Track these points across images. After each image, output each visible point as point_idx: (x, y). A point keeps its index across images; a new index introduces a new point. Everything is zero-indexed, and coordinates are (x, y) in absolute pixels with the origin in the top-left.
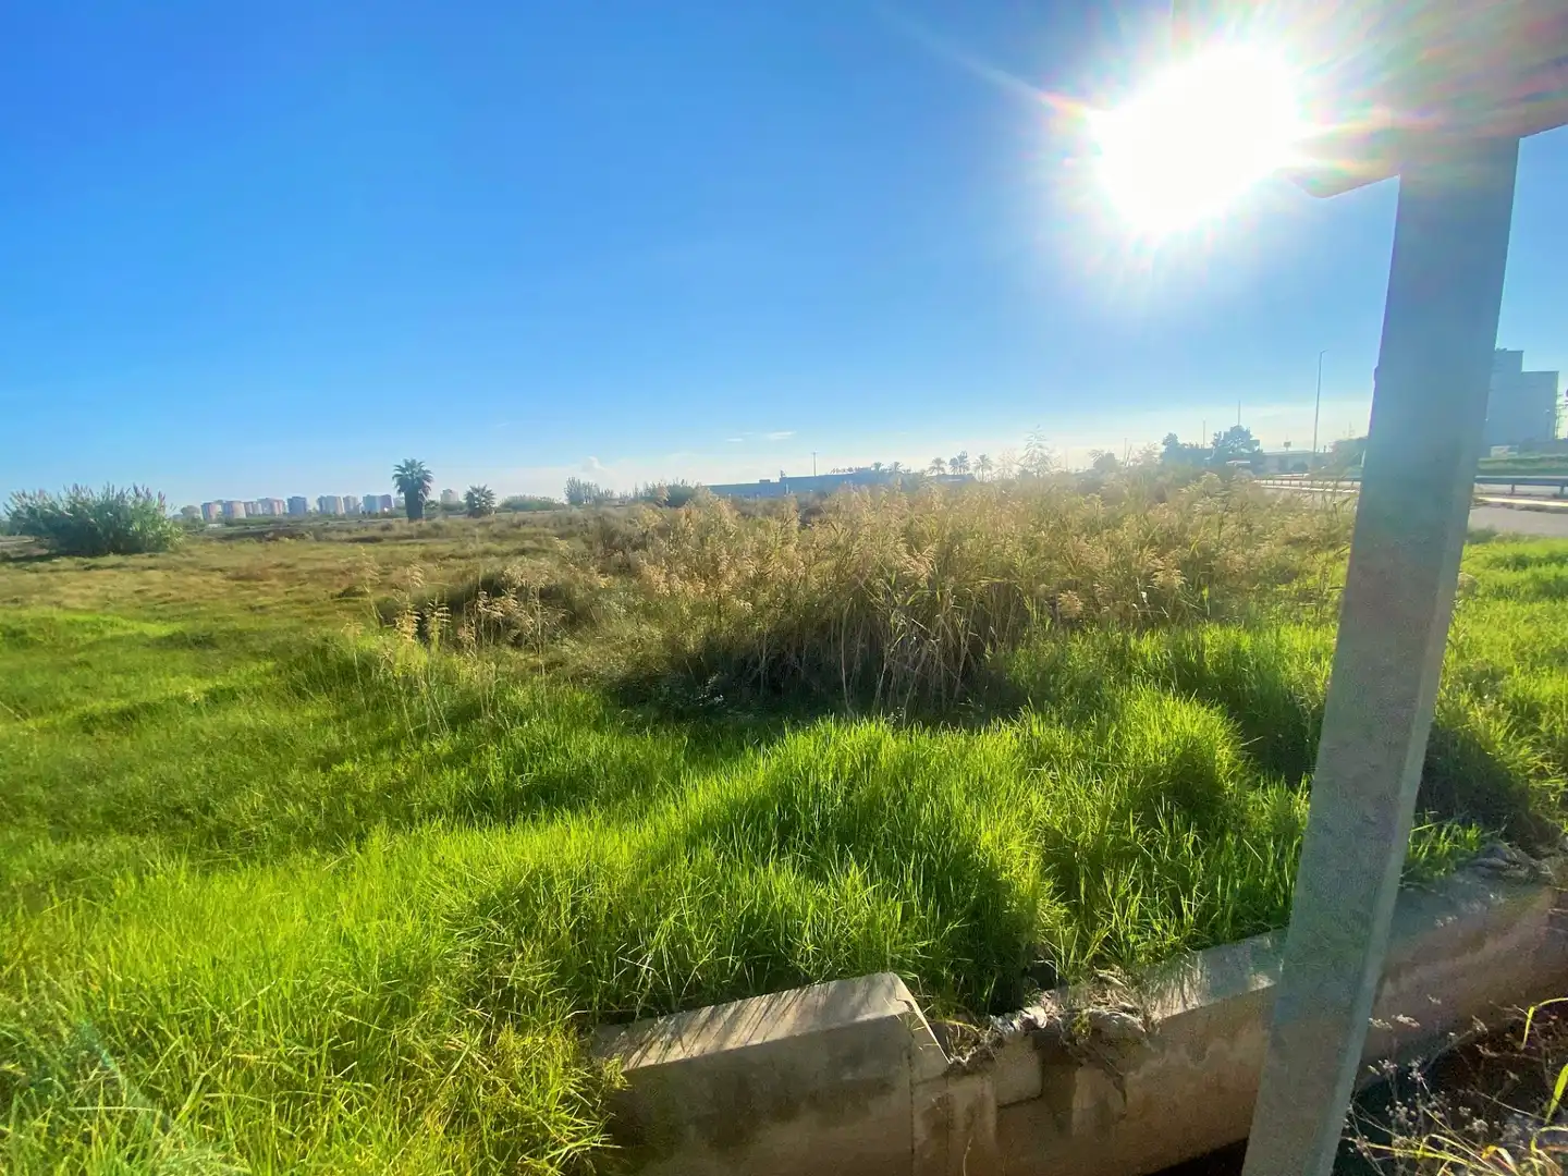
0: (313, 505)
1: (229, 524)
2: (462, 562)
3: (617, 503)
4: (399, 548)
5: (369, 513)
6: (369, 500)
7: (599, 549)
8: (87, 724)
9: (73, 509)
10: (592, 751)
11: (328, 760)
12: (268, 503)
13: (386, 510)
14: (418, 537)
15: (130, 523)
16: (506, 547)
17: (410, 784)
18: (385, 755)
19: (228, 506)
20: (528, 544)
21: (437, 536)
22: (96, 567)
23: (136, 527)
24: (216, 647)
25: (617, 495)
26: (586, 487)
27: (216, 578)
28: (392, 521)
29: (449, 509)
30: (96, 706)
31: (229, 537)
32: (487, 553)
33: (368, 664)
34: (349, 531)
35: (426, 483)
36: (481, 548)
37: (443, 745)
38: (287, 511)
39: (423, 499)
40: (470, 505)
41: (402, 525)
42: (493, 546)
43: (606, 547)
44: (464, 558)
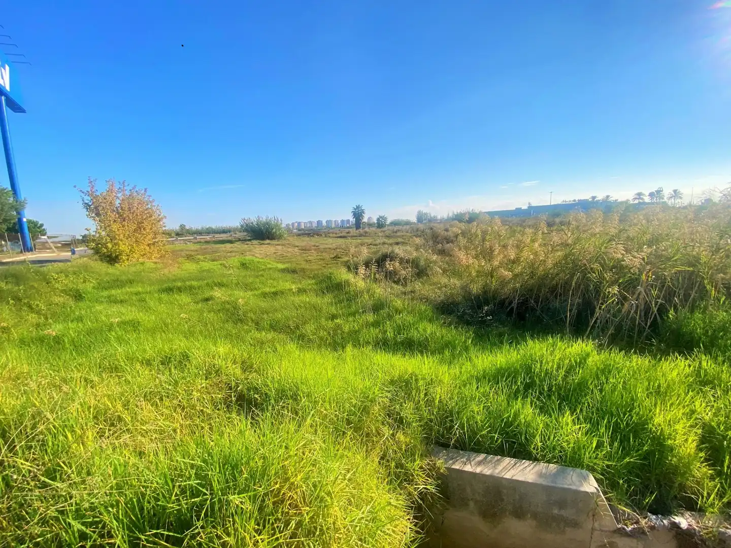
0: (324, 223)
1: (299, 230)
2: (375, 247)
3: (439, 221)
4: (353, 240)
5: (342, 226)
6: (343, 221)
7: (431, 243)
8: (264, 295)
9: (257, 224)
10: (429, 331)
12: (311, 222)
13: (348, 225)
14: (360, 236)
15: (272, 229)
16: (391, 241)
17: (359, 331)
18: (351, 319)
19: (299, 224)
20: (400, 240)
21: (364, 236)
22: (263, 244)
23: (274, 230)
24: (297, 273)
25: (439, 218)
26: (426, 214)
27: (296, 249)
28: (351, 230)
29: (370, 225)
30: (267, 290)
31: (299, 235)
32: (384, 243)
33: (347, 283)
34: (336, 234)
35: (363, 214)
36: (382, 241)
37: (371, 318)
38: (317, 226)
39: (361, 221)
40: (378, 223)
41: (353, 231)
42: (386, 241)
43: (434, 242)
44: (376, 245)
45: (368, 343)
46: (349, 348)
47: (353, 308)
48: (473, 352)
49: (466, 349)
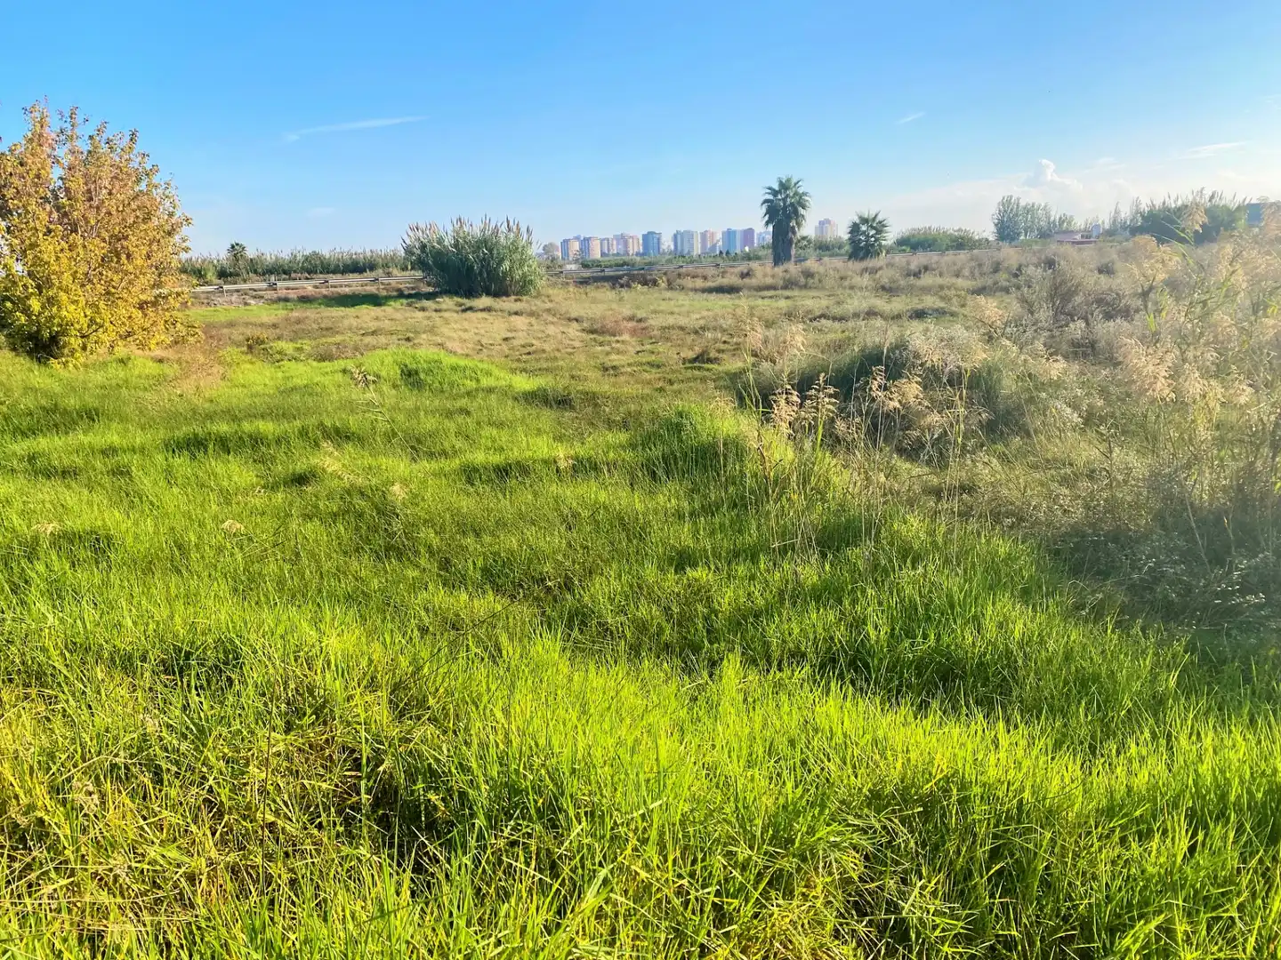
0: (667, 244)
1: (585, 266)
2: (837, 325)
3: (1078, 237)
4: (760, 302)
5: (728, 253)
6: (729, 234)
7: (1044, 314)
8: (470, 474)
9: (456, 245)
10: (1018, 630)
11: (682, 560)
12: (623, 239)
13: (747, 249)
14: (785, 287)
15: (501, 261)
16: (898, 304)
17: (768, 611)
18: (741, 570)
19: (586, 242)
20: (930, 302)
21: (805, 287)
22: (470, 309)
23: (506, 265)
24: (572, 408)
25: (1079, 223)
26: (1029, 210)
27: (573, 330)
28: (754, 265)
29: (824, 248)
30: (479, 457)
31: (584, 282)
32: (871, 313)
33: (736, 448)
34: (705, 278)
35: (801, 211)
36: (865, 306)
37: (810, 572)
38: (641, 251)
39: (794, 233)
40: (853, 241)
41: (765, 271)
42: (880, 304)
43: (1058, 312)
44: (841, 319)
45: (797, 656)
46: (731, 668)
47: (751, 536)
48: (1180, 718)
49: (1157, 704)
